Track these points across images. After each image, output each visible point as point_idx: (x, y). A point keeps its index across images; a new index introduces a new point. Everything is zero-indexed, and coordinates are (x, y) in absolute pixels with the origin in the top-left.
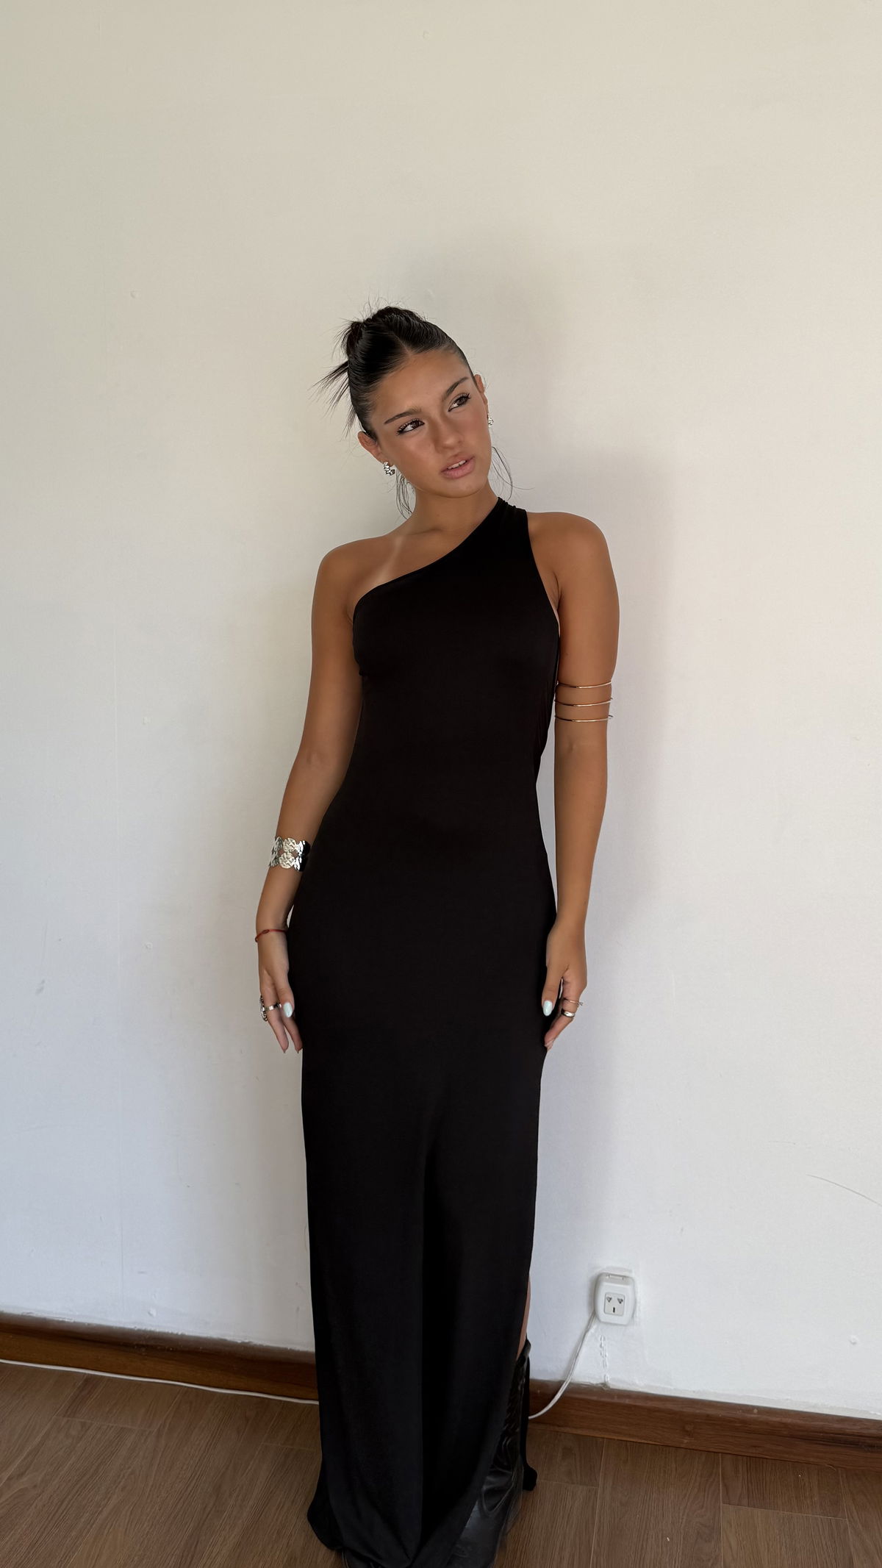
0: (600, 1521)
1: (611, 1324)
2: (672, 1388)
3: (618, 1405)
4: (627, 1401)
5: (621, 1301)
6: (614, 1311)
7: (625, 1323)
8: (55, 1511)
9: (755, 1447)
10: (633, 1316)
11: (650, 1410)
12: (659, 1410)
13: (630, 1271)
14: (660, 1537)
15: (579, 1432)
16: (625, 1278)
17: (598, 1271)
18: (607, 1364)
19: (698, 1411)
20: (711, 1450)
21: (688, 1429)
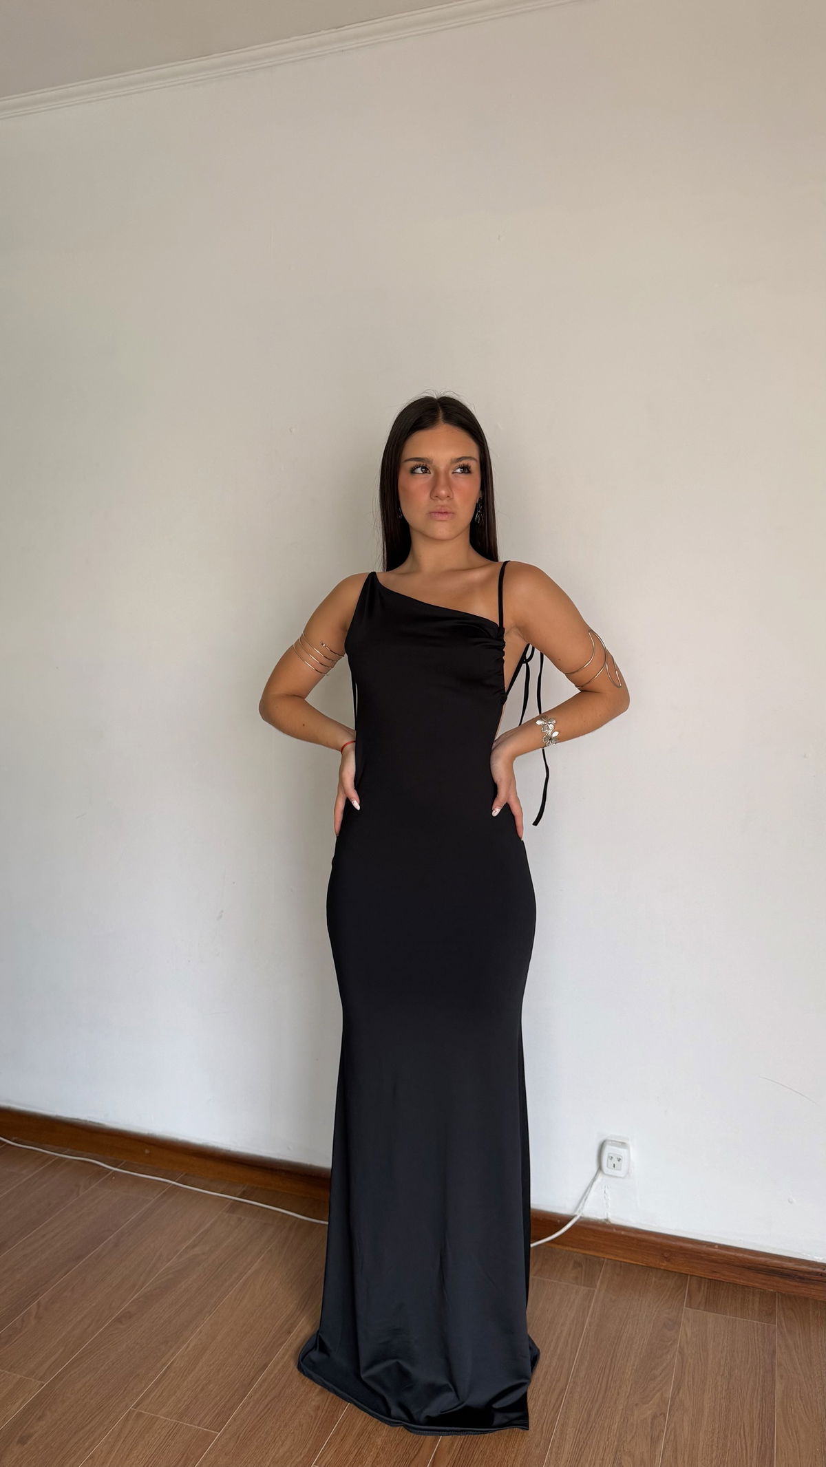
0: (593, 1308)
1: (612, 1176)
2: (656, 1226)
3: (615, 1235)
4: (623, 1233)
5: (619, 1160)
6: (614, 1165)
7: (622, 1176)
9: (714, 1272)
10: (628, 1173)
11: (638, 1241)
12: (644, 1241)
14: (635, 1324)
15: (587, 1252)
16: (623, 1144)
17: (604, 1138)
18: (609, 1204)
19: (674, 1243)
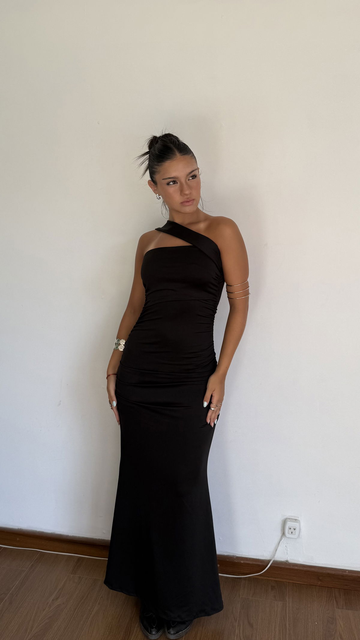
0: (289, 616)
1: (290, 538)
2: (314, 563)
3: (293, 569)
4: (296, 568)
5: (295, 529)
6: (292, 533)
7: (296, 538)
8: (73, 613)
9: (347, 585)
10: (299, 535)
11: (305, 571)
12: (308, 571)
13: (298, 517)
14: (313, 622)
15: (277, 579)
16: (296, 520)
17: (285, 517)
18: (288, 553)
19: (324, 572)
20: (330, 587)
21: (321, 578)
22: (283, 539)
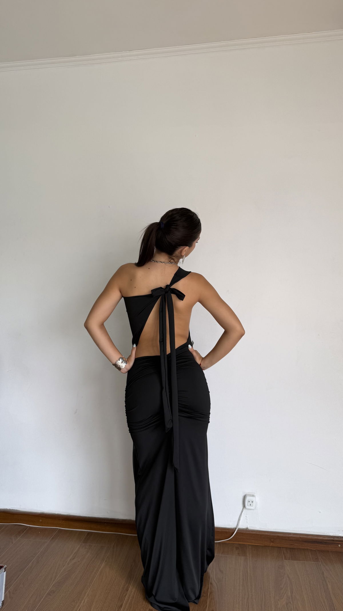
0: (249, 566)
1: (249, 509)
2: (267, 528)
3: (251, 534)
4: (254, 533)
5: (252, 502)
6: (250, 504)
9: (292, 545)
11: (261, 535)
12: (263, 535)
13: (255, 493)
14: (268, 569)
15: (240, 543)
16: (253, 495)
17: (245, 494)
18: (248, 522)
19: (275, 535)
20: (279, 546)
21: (272, 540)
22: (244, 510)
